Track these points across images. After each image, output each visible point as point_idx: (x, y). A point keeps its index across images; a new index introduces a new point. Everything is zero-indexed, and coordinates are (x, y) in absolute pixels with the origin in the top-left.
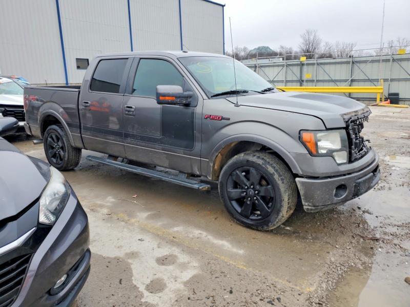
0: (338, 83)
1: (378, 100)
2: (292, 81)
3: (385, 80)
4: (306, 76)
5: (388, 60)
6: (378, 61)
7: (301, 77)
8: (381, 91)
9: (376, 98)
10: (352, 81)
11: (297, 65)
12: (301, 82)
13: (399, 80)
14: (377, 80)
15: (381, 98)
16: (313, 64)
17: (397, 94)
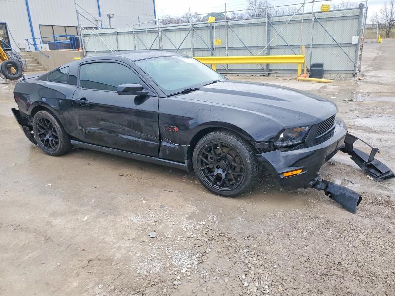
0: (253, 52)
1: (299, 72)
2: (202, 50)
3: (307, 46)
4: (217, 43)
5: (309, 21)
6: (299, 21)
7: (212, 43)
8: (302, 61)
9: (297, 70)
10: (270, 48)
11: (207, 28)
12: (212, 50)
13: (324, 46)
14: (298, 47)
15: (302, 70)
16: (223, 27)
17: (321, 65)
